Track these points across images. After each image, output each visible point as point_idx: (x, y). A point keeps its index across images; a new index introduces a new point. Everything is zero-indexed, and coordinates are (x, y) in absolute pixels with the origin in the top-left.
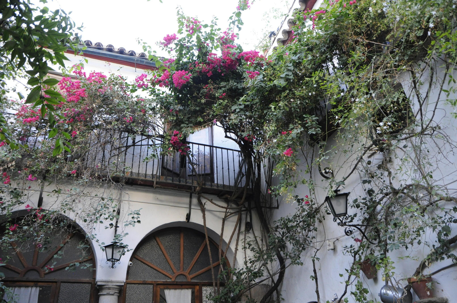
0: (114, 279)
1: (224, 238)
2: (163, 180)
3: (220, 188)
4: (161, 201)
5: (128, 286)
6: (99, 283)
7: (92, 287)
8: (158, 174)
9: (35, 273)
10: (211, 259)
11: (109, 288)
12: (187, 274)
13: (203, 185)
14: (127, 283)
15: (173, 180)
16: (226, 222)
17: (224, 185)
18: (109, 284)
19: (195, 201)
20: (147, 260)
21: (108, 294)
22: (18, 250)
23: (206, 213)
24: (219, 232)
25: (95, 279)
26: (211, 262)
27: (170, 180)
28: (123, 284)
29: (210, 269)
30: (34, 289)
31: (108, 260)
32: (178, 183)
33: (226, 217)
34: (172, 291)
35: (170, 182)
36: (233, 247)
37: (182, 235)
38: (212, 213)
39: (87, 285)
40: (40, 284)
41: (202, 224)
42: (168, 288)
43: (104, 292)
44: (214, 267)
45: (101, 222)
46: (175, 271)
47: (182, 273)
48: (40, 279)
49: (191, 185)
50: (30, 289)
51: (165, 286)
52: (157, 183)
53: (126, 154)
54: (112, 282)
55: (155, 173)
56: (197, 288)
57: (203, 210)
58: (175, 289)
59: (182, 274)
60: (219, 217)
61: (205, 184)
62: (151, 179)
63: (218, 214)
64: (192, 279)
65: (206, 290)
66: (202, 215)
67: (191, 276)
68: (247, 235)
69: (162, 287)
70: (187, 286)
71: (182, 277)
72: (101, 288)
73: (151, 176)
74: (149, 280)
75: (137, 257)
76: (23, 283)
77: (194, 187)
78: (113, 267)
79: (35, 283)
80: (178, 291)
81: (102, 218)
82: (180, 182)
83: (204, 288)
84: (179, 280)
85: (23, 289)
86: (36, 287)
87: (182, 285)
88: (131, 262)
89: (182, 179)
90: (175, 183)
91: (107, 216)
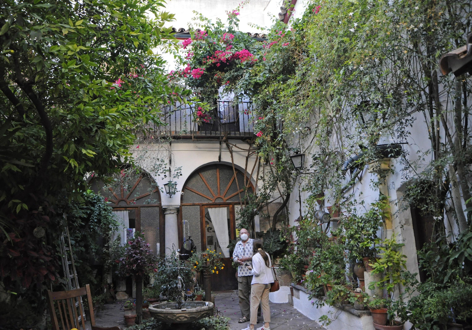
0: (172, 204)
1: (248, 171)
2: (199, 134)
3: (242, 136)
4: (200, 148)
5: (183, 207)
6: (163, 207)
7: (160, 209)
8: (195, 130)
9: (124, 202)
10: (238, 187)
11: (170, 210)
12: (223, 197)
13: (228, 134)
14: (181, 206)
15: (206, 134)
16: (249, 159)
17: (244, 132)
18: (170, 207)
19: (224, 145)
20: (194, 189)
21: (170, 213)
22: (114, 193)
23: (234, 154)
24: (244, 167)
25: (161, 204)
26: (238, 189)
27: (204, 133)
28: (179, 207)
29: (238, 194)
30: (125, 212)
31: (167, 193)
32: (209, 135)
33: (249, 155)
34: (213, 209)
35: (204, 135)
36: (255, 177)
37: (218, 170)
38: (238, 153)
39: (157, 208)
40: (128, 209)
41: (231, 162)
42: (210, 207)
43: (168, 212)
44: (241, 193)
45: (159, 175)
46: (214, 196)
47: (219, 196)
48: (127, 206)
49: (219, 135)
50: (123, 212)
51: (208, 206)
52: (194, 137)
53: (170, 118)
54: (171, 206)
55: (192, 130)
56: (231, 206)
57: (231, 152)
58: (216, 207)
59: (219, 198)
60: (243, 156)
61: (230, 134)
62: (190, 135)
63: (242, 153)
64: (226, 200)
65: (238, 208)
66: (230, 155)
67: (226, 198)
68: (266, 168)
69: (206, 207)
70: (224, 205)
71: (219, 199)
72: (165, 210)
73: (190, 132)
74: (197, 203)
75: (187, 188)
76: (118, 209)
77: (222, 137)
78: (170, 197)
79: (125, 208)
80: (217, 209)
81: (159, 173)
82: (211, 134)
83: (236, 206)
84: (218, 201)
85: (119, 212)
86: (126, 210)
87: (220, 205)
88: (183, 192)
89: (212, 132)
90: (207, 135)
91: (161, 171)
